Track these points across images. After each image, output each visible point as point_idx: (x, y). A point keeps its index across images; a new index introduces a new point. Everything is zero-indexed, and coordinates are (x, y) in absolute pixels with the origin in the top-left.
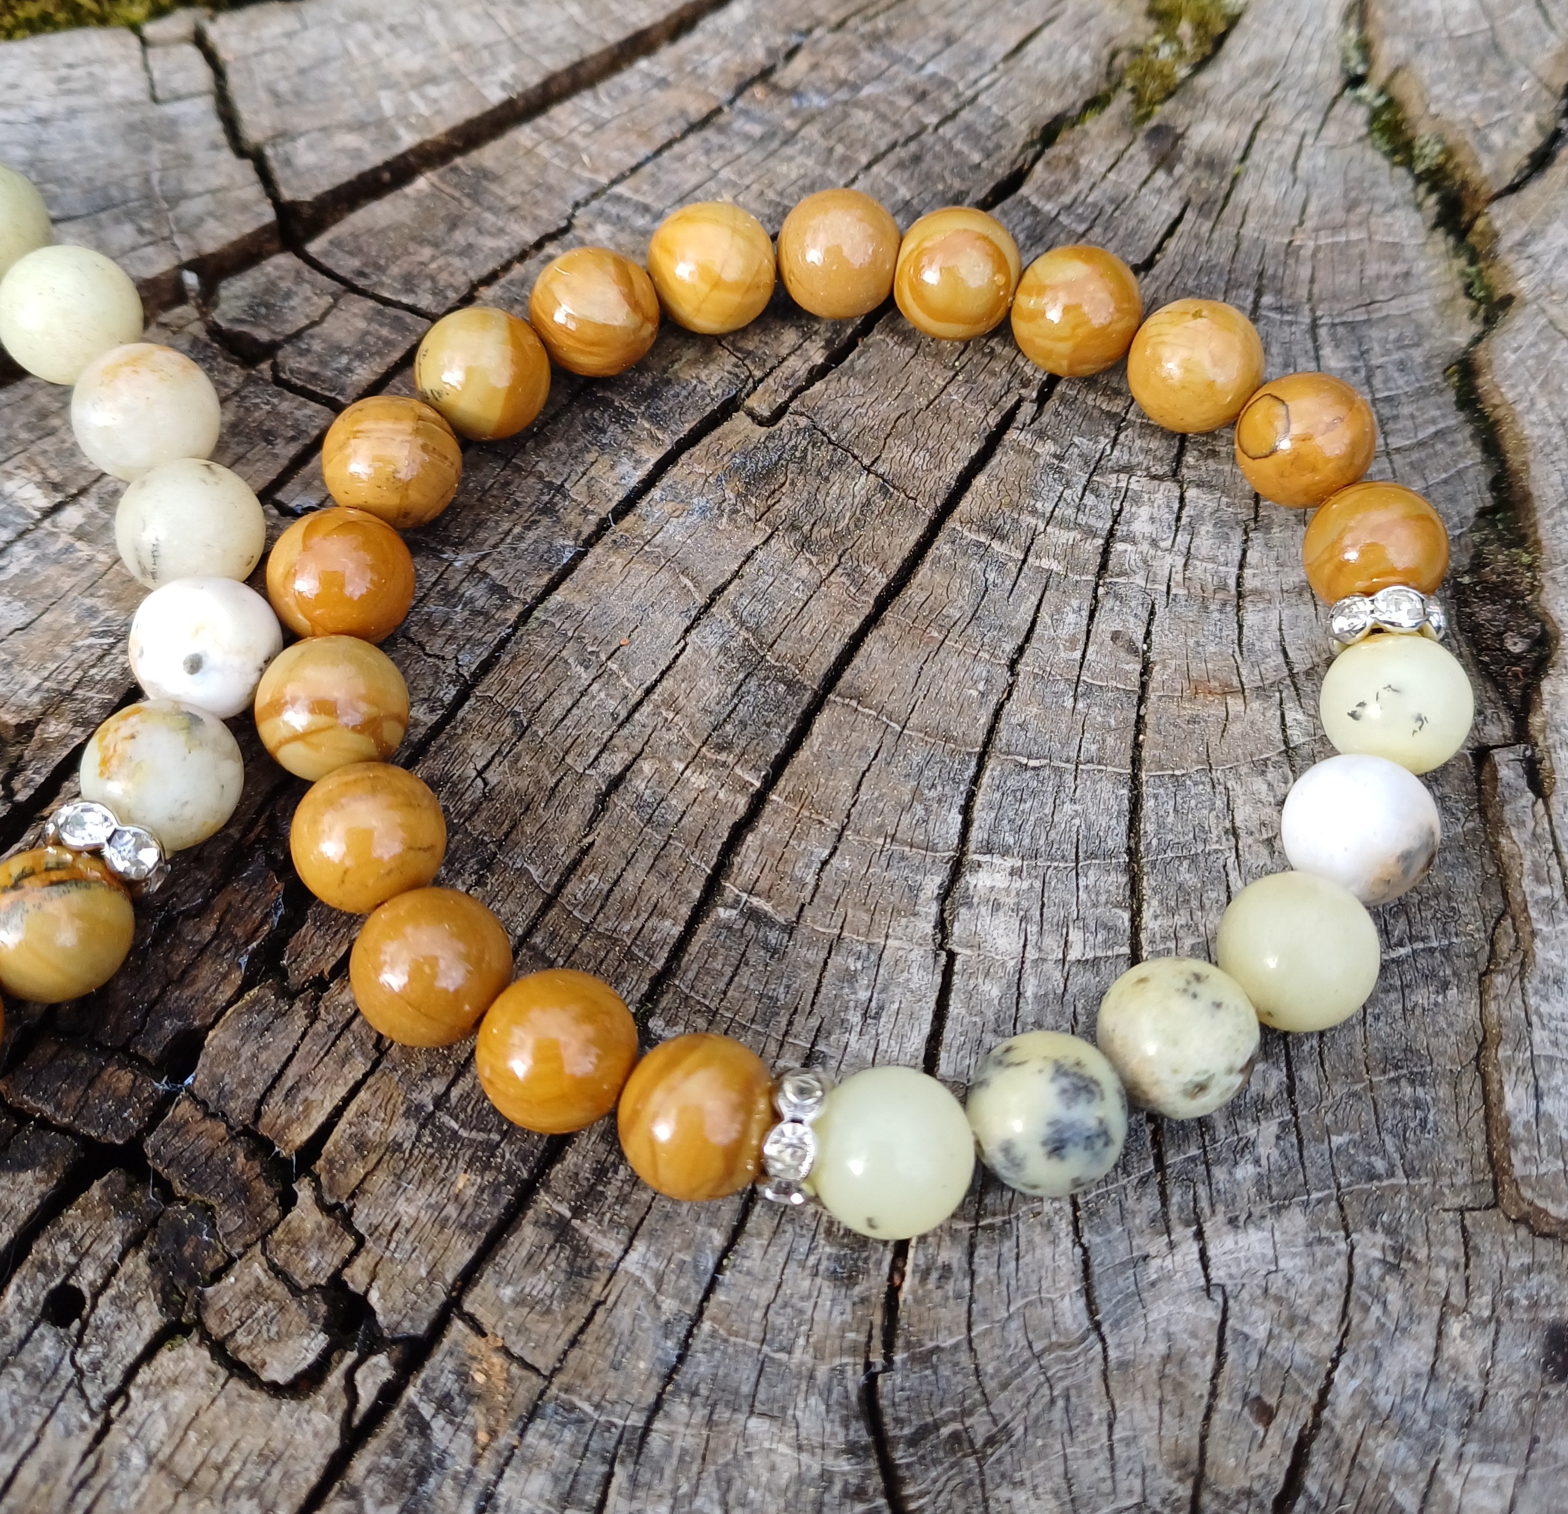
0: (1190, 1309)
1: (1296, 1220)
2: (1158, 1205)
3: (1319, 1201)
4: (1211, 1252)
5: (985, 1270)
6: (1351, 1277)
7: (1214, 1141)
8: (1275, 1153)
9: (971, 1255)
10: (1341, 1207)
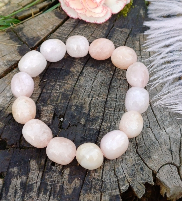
0: (166, 136)
1: (173, 126)
2: (160, 128)
3: (175, 123)
4: (166, 130)
5: (144, 138)
6: (180, 129)
7: (163, 120)
8: (170, 120)
9: (143, 137)
10: (178, 123)
